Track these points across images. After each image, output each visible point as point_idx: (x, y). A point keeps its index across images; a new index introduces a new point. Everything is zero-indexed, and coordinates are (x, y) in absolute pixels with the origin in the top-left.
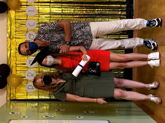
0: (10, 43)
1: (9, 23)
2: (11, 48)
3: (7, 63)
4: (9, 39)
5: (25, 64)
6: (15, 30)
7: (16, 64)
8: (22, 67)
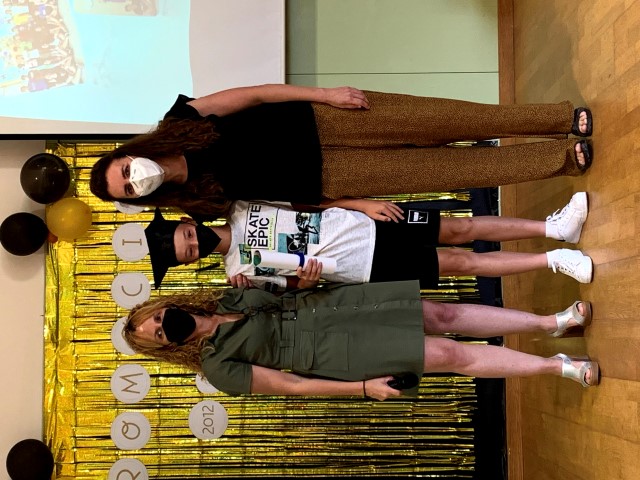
0: (54, 359)
1: (52, 287)
2: (56, 379)
3: (44, 436)
4: (50, 347)
5: (108, 437)
6: (72, 313)
7: (75, 437)
8: (97, 447)
